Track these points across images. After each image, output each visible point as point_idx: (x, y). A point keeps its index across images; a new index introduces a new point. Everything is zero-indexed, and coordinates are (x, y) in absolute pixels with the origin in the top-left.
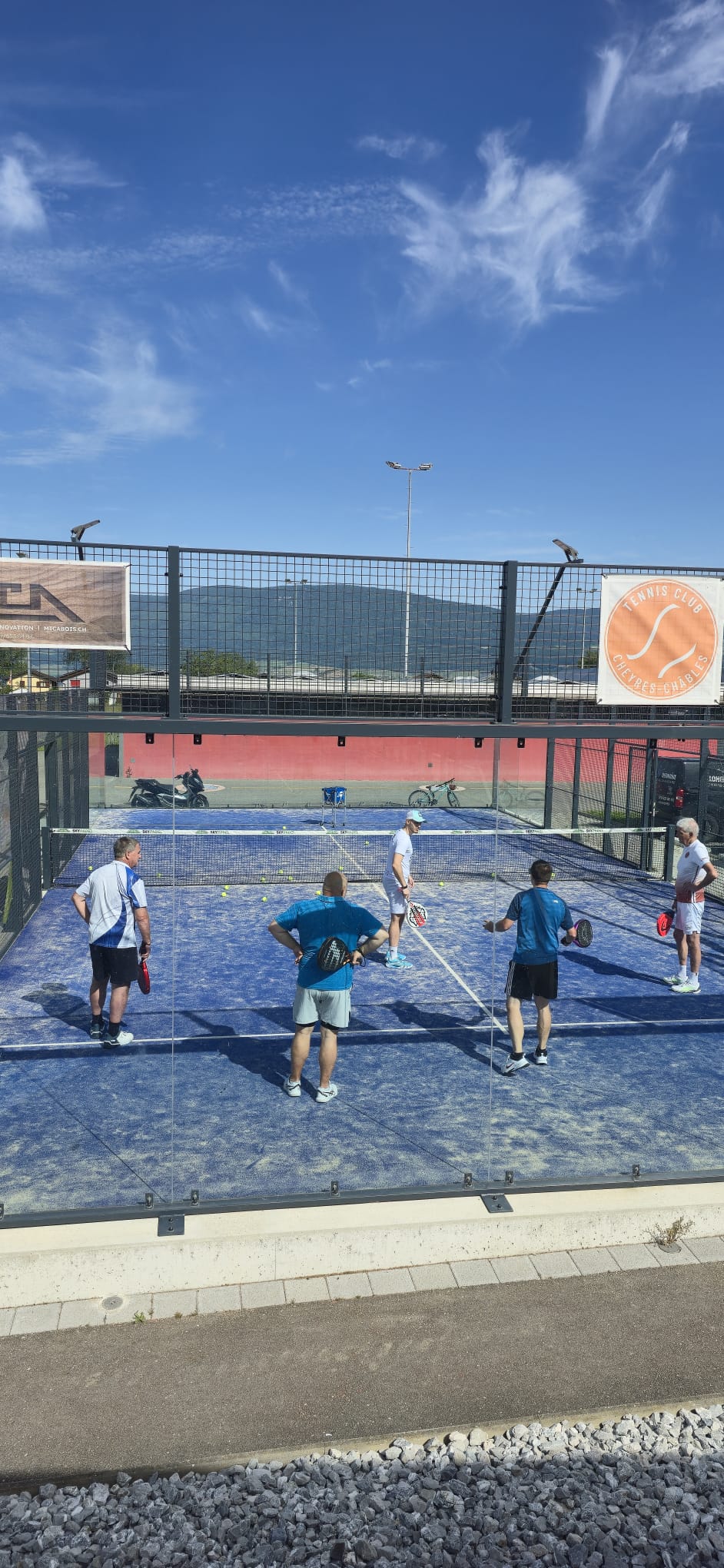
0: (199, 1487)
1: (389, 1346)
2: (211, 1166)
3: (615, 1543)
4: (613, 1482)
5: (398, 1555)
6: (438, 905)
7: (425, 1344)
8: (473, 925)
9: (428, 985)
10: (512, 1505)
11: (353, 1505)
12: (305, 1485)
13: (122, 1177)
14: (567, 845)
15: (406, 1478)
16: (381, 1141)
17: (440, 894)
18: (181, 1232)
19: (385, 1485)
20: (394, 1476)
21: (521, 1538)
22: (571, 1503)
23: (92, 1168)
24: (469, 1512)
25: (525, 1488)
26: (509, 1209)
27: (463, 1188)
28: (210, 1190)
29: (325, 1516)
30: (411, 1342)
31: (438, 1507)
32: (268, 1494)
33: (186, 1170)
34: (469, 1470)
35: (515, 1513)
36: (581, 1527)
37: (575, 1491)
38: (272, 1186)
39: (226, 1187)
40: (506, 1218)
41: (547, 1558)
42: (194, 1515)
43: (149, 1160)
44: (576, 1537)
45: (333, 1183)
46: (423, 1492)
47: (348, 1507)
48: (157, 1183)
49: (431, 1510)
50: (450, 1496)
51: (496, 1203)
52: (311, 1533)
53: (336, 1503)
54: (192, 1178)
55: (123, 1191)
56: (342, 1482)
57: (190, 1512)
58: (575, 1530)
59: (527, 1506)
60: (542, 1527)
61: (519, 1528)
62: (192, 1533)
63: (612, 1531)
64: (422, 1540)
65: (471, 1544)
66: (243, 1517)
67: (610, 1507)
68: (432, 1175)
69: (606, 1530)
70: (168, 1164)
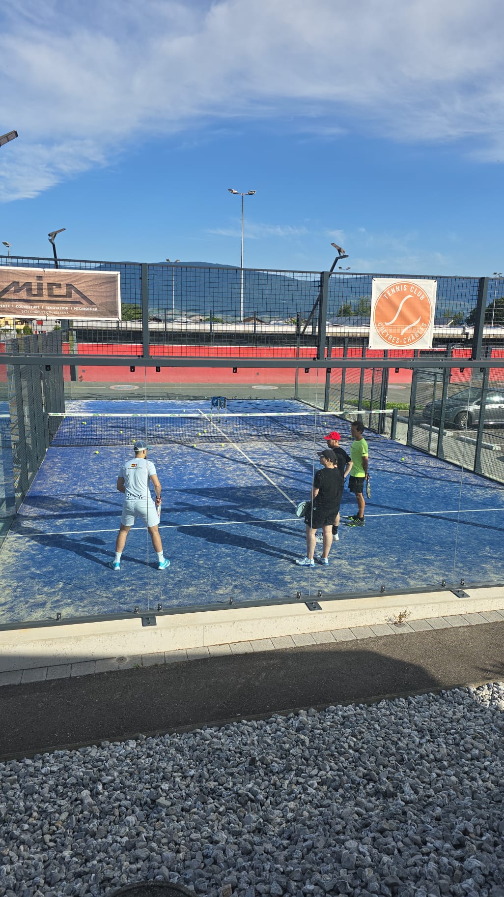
0: (180, 739)
1: (264, 674)
2: (165, 592)
3: (381, 752)
4: (378, 728)
5: (281, 762)
6: (269, 455)
7: (282, 673)
8: (290, 465)
9: (268, 498)
10: (332, 739)
11: (256, 742)
12: (231, 736)
13: (120, 598)
14: (337, 420)
15: (280, 730)
16: (251, 578)
17: (270, 449)
18: (155, 625)
19: (270, 734)
20: (274, 730)
21: (337, 752)
22: (359, 737)
23: (104, 595)
24: (312, 743)
25: (337, 732)
26: (320, 608)
27: (297, 599)
28: (167, 604)
29: (244, 748)
30: (274, 672)
31: (297, 742)
32: (215, 740)
33: (153, 595)
34: (310, 726)
35: (334, 742)
36: (365, 746)
37: (361, 732)
38: (199, 601)
39: (175, 602)
40: (319, 613)
41: (351, 759)
42: (180, 751)
43: (132, 590)
44: (363, 750)
45: (231, 598)
46: (289, 736)
47: (254, 744)
48: (138, 601)
49: (294, 743)
50: (302, 737)
51: (313, 606)
52: (238, 755)
53: (249, 742)
54: (157, 598)
55: (121, 606)
56: (249, 734)
57: (177, 750)
58: (362, 748)
59: (338, 739)
60: (347, 747)
61: (336, 748)
62: (181, 758)
63: (380, 748)
64: (291, 755)
65: (315, 756)
66: (204, 750)
67: (378, 738)
68: (280, 594)
69: (377, 747)
70: (143, 592)
